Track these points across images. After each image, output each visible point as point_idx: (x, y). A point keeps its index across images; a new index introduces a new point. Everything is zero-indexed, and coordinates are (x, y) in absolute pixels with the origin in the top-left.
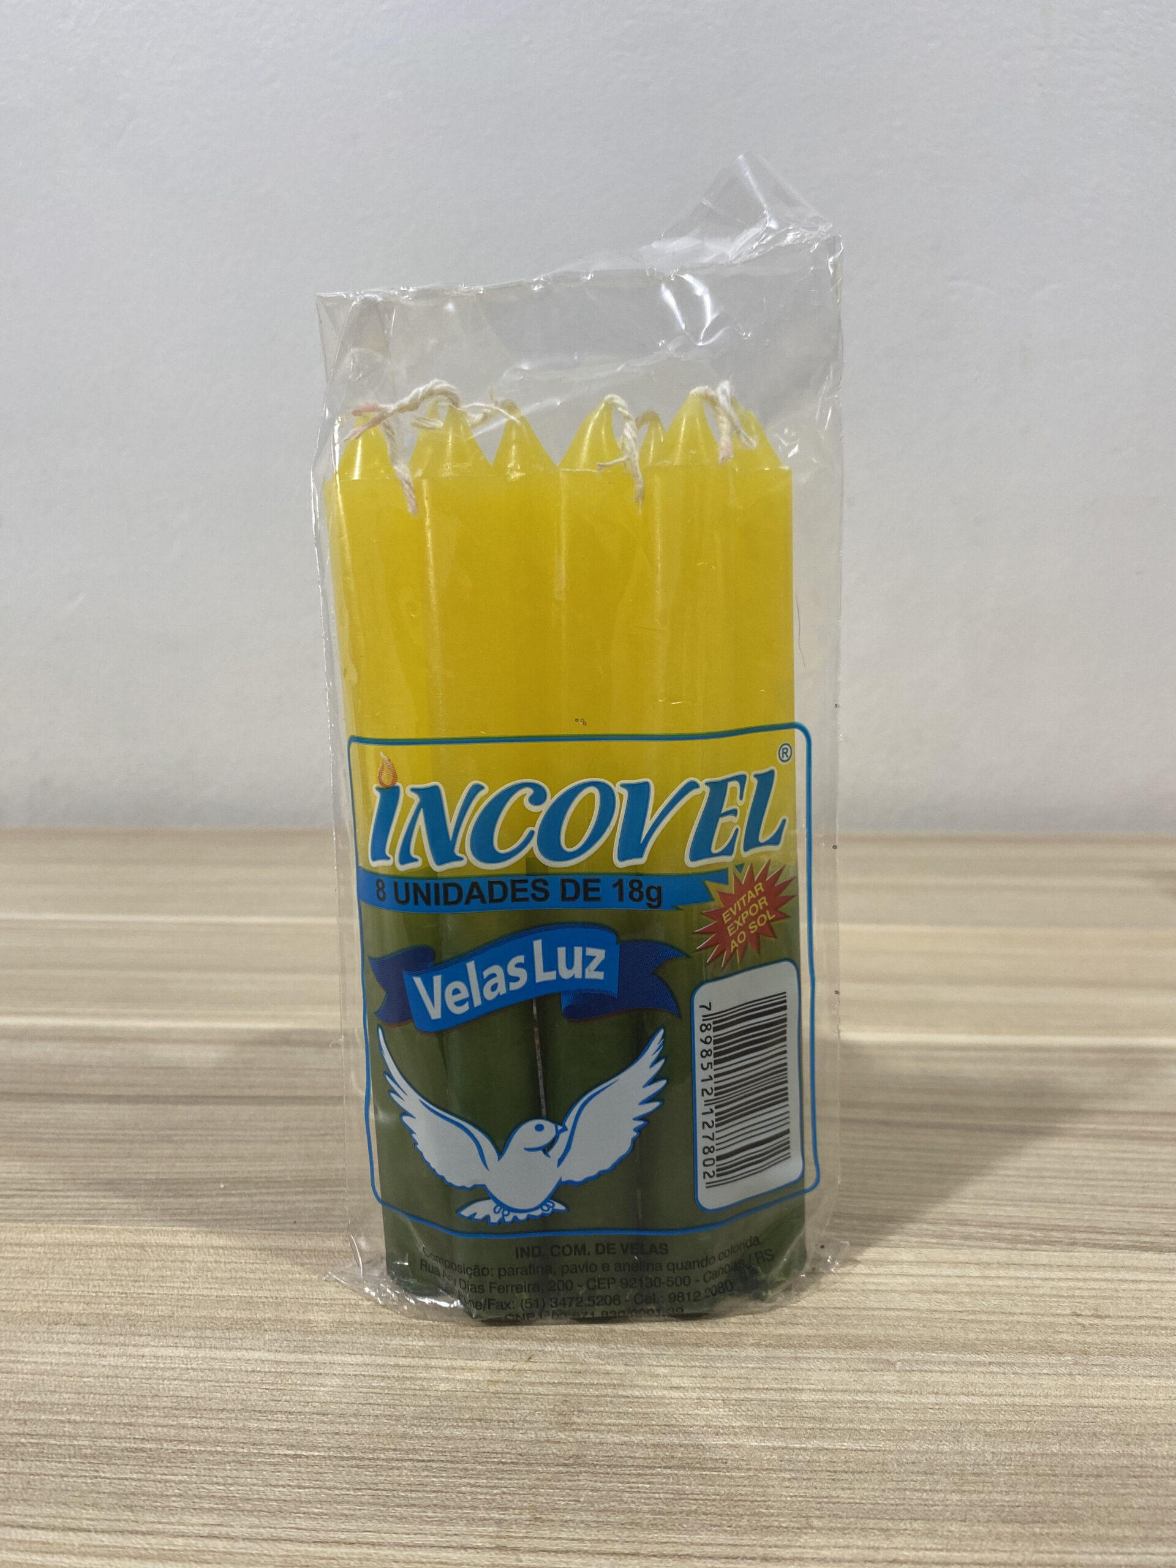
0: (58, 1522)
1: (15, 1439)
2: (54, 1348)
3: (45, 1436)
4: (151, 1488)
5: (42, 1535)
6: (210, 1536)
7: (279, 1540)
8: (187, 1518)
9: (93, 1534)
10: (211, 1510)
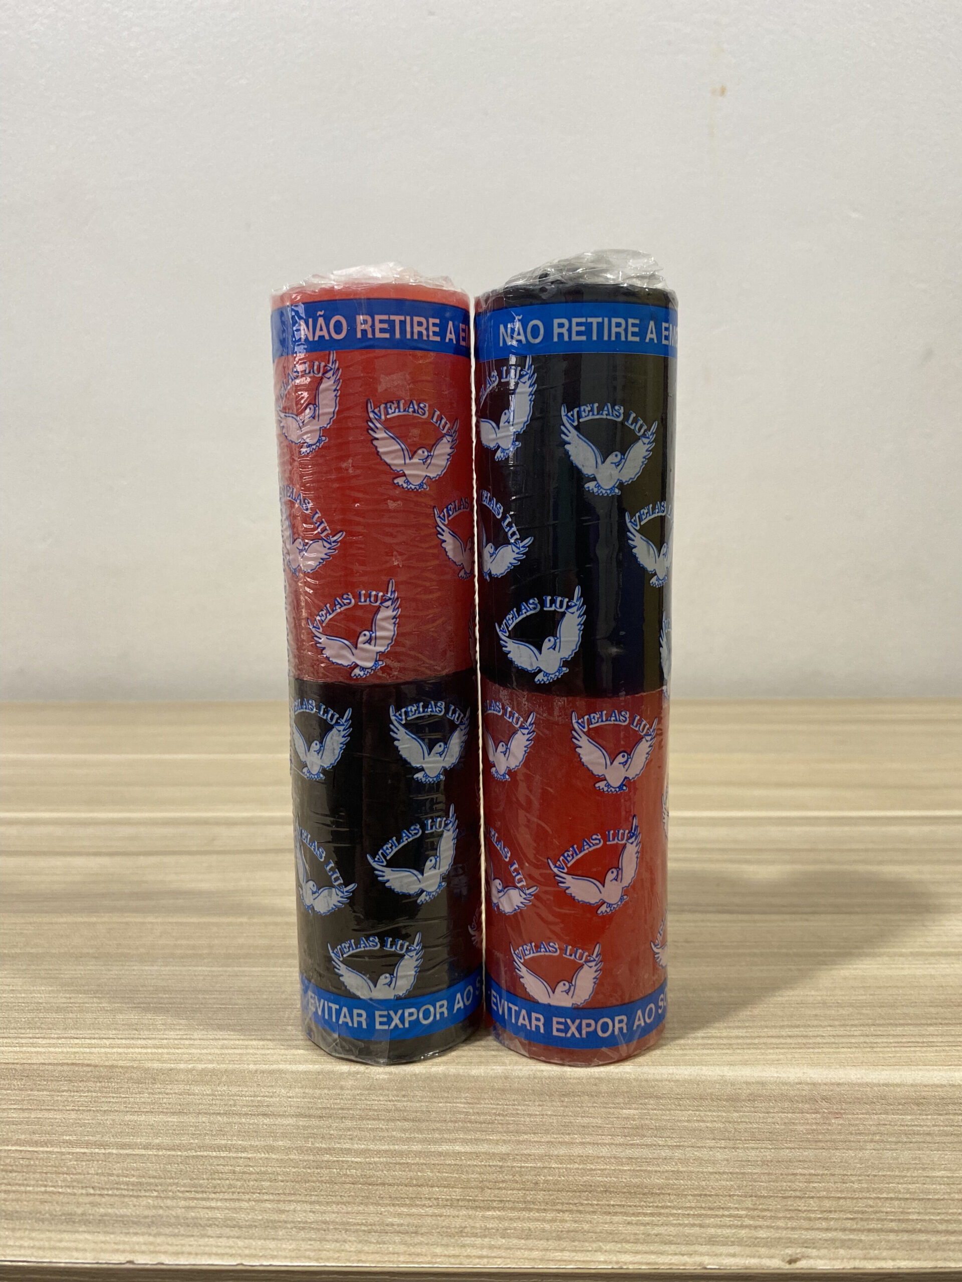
0: (96, 1036)
1: (65, 1005)
2: (82, 968)
3: (84, 1003)
4: (146, 1022)
5: (88, 1041)
6: (180, 1039)
7: (219, 1039)
8: (167, 1032)
9: (116, 1040)
10: (179, 1029)
